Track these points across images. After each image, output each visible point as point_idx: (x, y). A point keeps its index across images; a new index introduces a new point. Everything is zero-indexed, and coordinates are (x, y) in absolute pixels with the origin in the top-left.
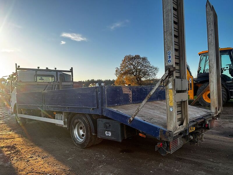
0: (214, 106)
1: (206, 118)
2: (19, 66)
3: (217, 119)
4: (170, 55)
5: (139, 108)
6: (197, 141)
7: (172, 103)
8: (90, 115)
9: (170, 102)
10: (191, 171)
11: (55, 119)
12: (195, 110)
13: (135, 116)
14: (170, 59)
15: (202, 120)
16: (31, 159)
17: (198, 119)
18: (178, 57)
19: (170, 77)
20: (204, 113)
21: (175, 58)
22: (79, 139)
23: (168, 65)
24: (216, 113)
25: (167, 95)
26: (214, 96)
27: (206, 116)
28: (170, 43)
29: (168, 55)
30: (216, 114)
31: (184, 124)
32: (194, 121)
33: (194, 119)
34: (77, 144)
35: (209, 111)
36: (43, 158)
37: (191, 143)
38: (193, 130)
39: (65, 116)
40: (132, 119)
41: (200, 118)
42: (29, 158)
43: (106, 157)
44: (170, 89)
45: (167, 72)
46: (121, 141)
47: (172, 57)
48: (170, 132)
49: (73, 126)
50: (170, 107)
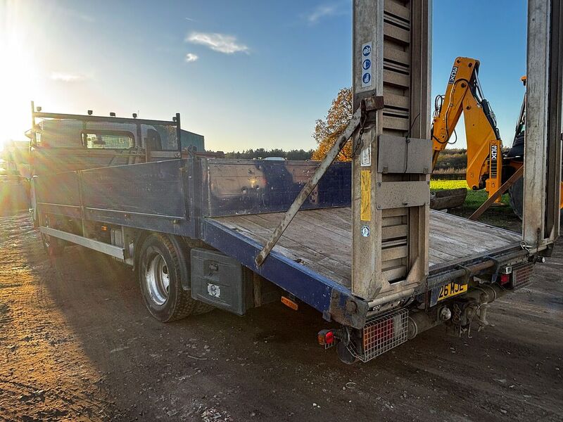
0: (532, 223)
1: (499, 259)
2: (40, 109)
3: (544, 260)
4: (369, 57)
5: (282, 225)
6: (465, 323)
7: (369, 211)
8: (179, 238)
9: (362, 209)
10: (432, 412)
11: (111, 244)
12: (477, 234)
13: (272, 246)
14: (369, 71)
15: (488, 264)
16: (26, 343)
17: (474, 260)
18: (407, 66)
19: (367, 131)
20: (501, 242)
21: (385, 68)
22: (159, 297)
23: (362, 91)
24: (537, 244)
25: (357, 188)
26: (535, 195)
27: (502, 252)
28: (370, 17)
29: (364, 58)
30: (537, 247)
31: (413, 276)
32: (457, 268)
33: (458, 262)
34: (152, 309)
35: (518, 237)
36: (53, 344)
37: (449, 328)
38: (459, 292)
39: (127, 236)
40: (264, 255)
41: (480, 258)
42: (22, 340)
43: (212, 350)
44: (365, 168)
45: (359, 113)
46: (241, 313)
47: (373, 63)
48: (358, 302)
49: (143, 263)
50: (363, 224)
